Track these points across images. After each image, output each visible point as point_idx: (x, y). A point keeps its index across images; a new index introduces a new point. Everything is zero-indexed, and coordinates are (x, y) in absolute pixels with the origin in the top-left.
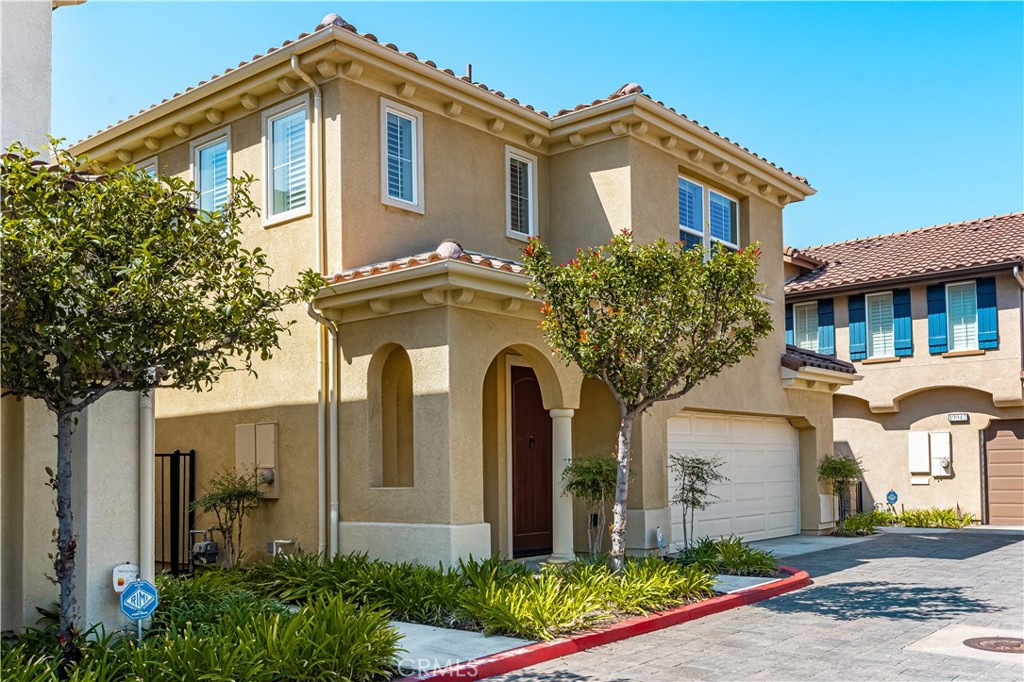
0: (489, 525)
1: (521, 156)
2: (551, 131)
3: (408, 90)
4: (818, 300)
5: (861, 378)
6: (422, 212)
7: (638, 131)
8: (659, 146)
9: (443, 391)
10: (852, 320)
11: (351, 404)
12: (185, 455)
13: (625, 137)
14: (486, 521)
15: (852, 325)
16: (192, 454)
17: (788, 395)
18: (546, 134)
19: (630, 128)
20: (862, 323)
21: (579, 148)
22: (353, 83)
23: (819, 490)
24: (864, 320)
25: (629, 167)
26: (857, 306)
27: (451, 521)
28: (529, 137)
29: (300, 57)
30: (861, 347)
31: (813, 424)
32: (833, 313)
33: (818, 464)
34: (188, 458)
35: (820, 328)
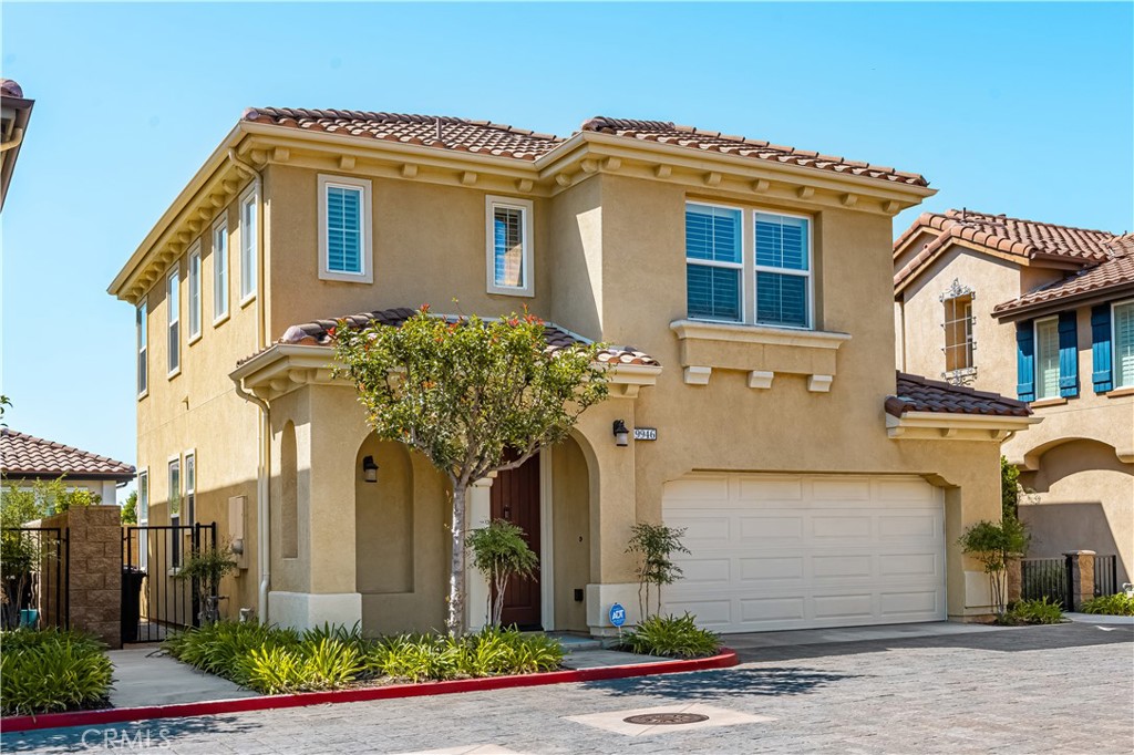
0: (360, 595)
1: (509, 204)
2: (540, 172)
3: (347, 163)
4: (1059, 313)
5: (1039, 420)
6: (371, 282)
7: (608, 167)
8: (652, 178)
9: (305, 468)
10: (1096, 339)
11: (275, 478)
12: (206, 527)
13: (597, 175)
14: (358, 591)
15: (1095, 345)
16: (213, 526)
17: (899, 447)
18: (535, 177)
19: (600, 166)
20: (1107, 343)
21: (570, 188)
22: (285, 166)
23: (963, 565)
24: (1110, 340)
25: (600, 208)
26: (1100, 320)
27: (312, 590)
28: (517, 182)
29: (237, 148)
30: (1105, 374)
31: (952, 483)
32: (1075, 330)
33: (963, 532)
34: (209, 530)
35: (1062, 351)
